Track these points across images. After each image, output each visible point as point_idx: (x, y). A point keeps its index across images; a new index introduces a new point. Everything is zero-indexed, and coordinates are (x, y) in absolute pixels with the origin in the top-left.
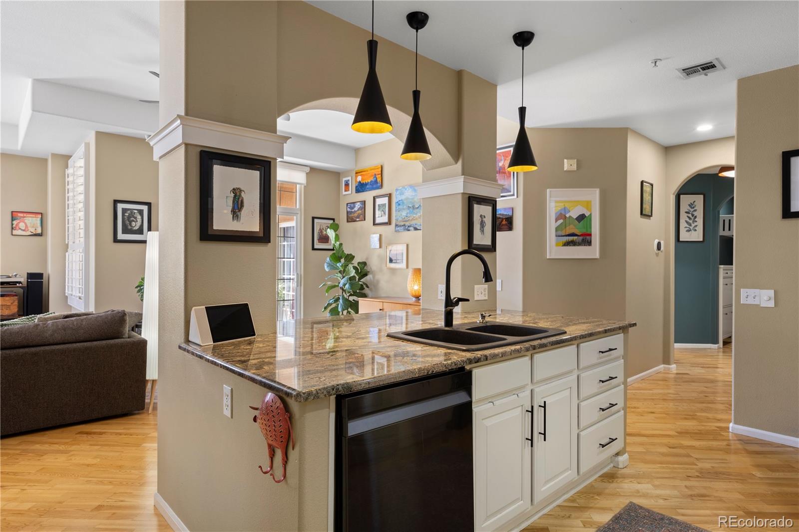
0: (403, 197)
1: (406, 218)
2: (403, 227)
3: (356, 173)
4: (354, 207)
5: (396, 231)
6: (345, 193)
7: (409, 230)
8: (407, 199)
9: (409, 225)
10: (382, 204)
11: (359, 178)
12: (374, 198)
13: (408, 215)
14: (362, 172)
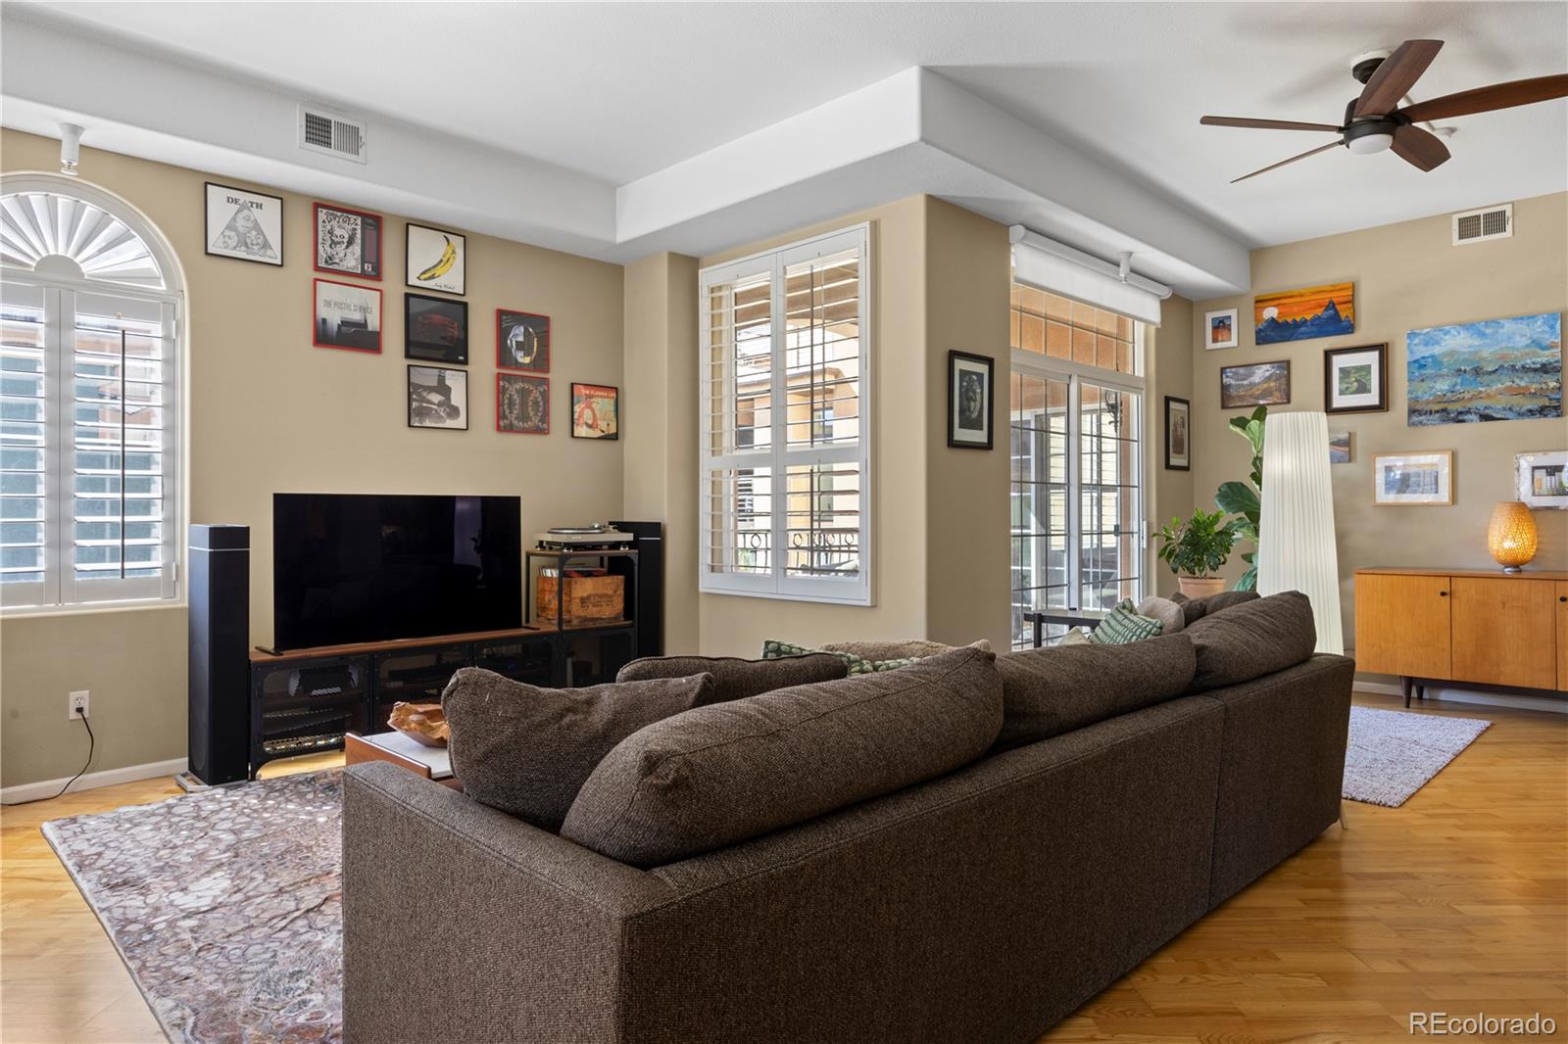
0: (1437, 350)
1: (1449, 394)
2: (1437, 415)
3: (1257, 302)
4: (1251, 375)
5: (1411, 424)
6: (1210, 345)
7: (1463, 421)
8: (1452, 353)
9: (1460, 410)
10: (1354, 367)
11: (1271, 312)
12: (1328, 355)
13: (1458, 387)
14: (1279, 299)
